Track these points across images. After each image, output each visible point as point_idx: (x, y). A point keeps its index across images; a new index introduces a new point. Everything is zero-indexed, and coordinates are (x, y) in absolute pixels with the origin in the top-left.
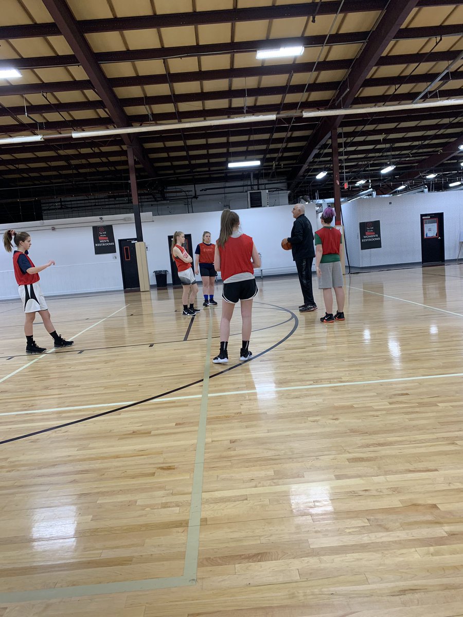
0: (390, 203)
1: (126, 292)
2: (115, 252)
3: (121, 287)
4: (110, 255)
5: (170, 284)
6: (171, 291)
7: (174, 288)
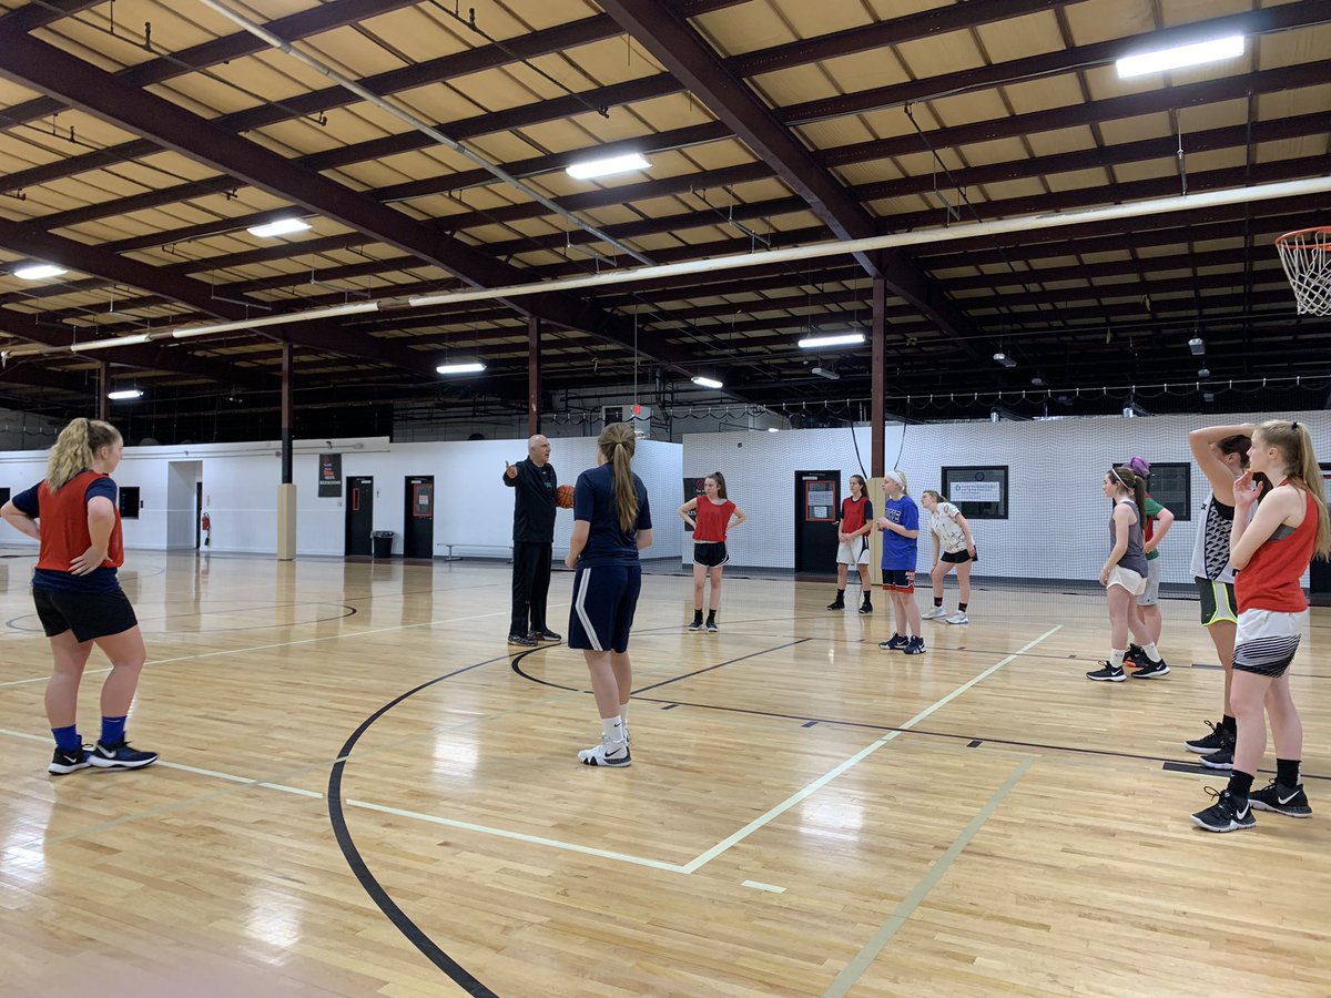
0: (740, 445)
1: (347, 561)
2: (340, 495)
3: (341, 550)
4: (335, 500)
5: (398, 556)
6: (399, 568)
7: (406, 564)
